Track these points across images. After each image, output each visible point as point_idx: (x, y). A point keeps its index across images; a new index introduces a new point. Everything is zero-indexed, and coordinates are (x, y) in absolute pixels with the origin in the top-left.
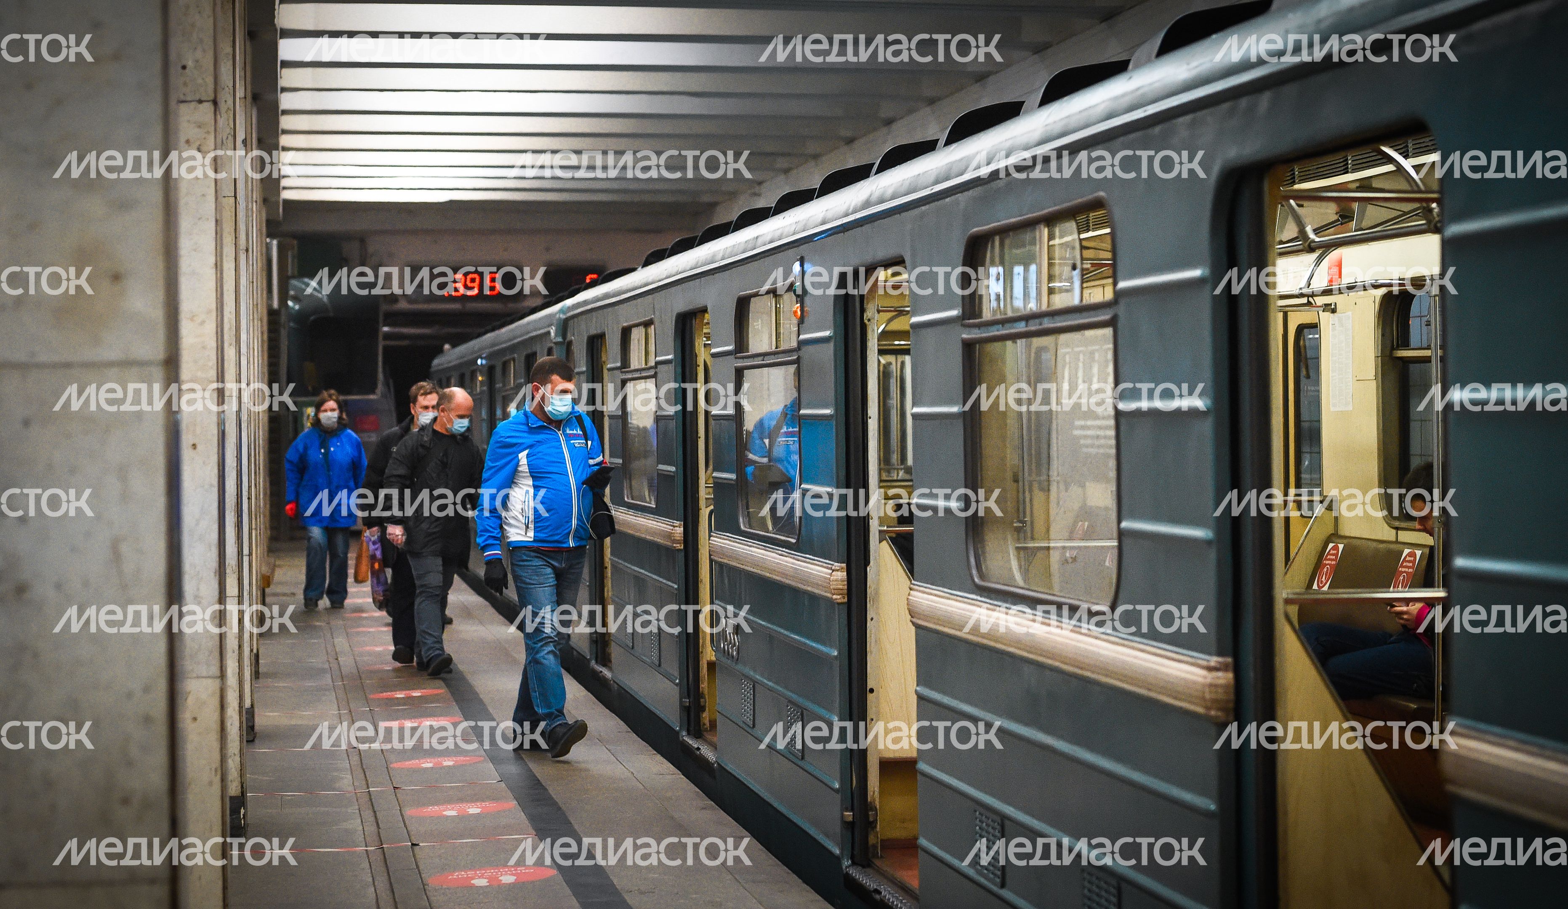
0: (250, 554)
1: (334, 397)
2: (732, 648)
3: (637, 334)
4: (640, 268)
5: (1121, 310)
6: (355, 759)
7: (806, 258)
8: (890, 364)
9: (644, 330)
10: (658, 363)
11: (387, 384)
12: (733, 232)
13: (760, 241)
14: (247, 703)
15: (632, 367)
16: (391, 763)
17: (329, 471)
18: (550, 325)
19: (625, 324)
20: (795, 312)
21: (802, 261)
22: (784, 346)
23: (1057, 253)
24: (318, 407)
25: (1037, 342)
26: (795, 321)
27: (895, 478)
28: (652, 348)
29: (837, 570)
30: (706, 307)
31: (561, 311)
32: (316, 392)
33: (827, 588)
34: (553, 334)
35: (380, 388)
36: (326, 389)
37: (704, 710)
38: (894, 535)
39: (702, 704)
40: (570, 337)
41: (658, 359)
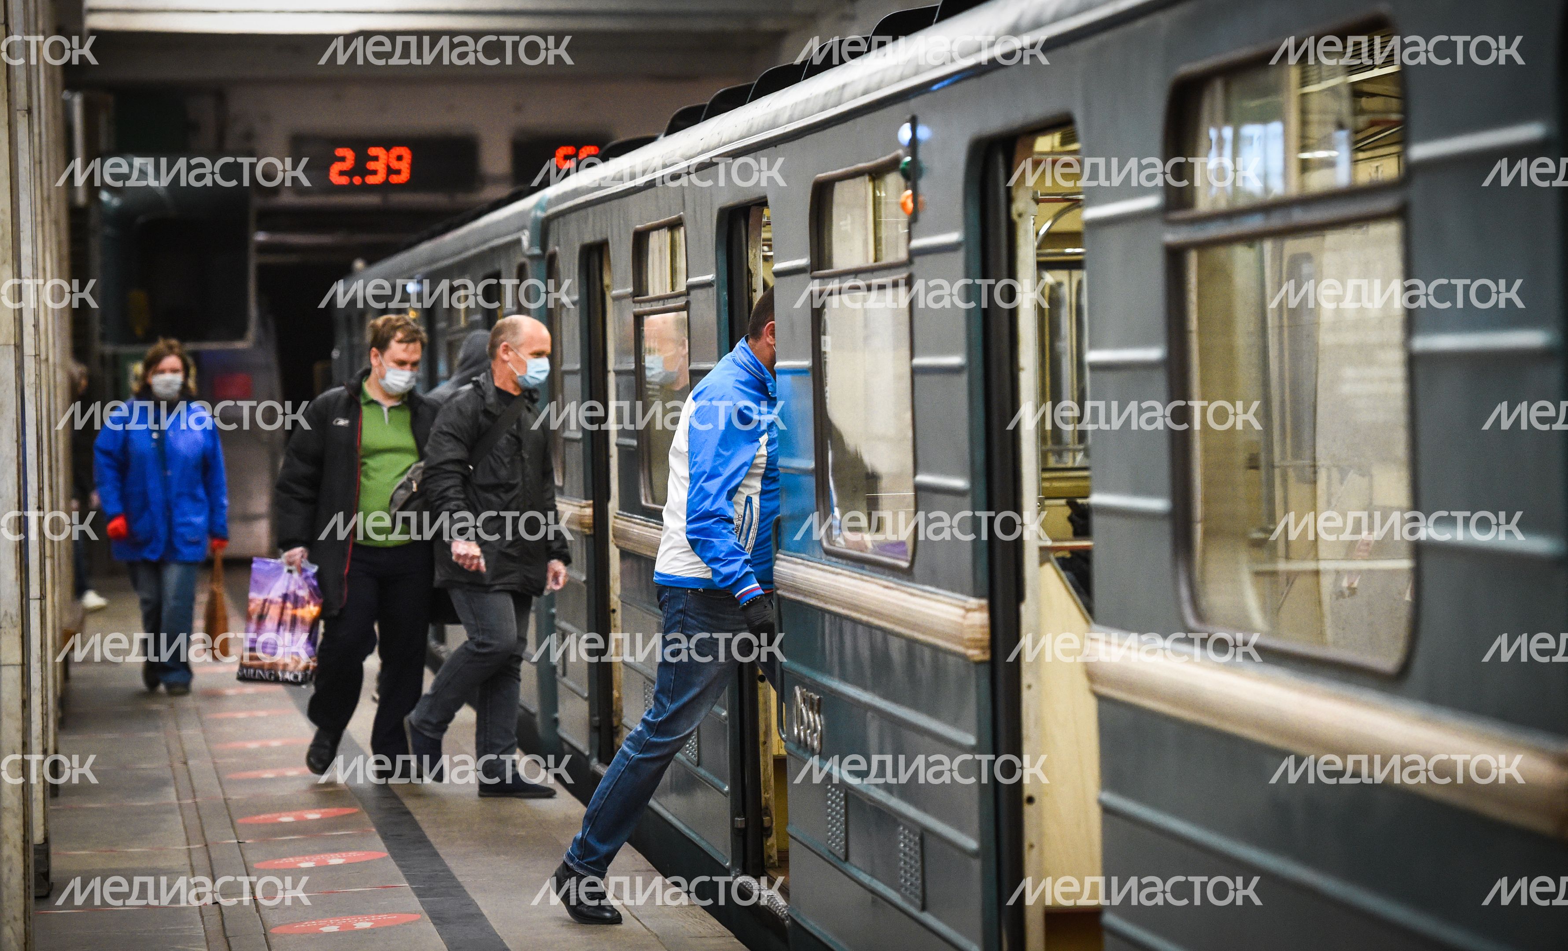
0: (42, 597)
1: (176, 350)
2: (811, 735)
3: (658, 242)
4: (661, 137)
5: (1415, 193)
6: (214, 922)
7: (920, 118)
8: (1060, 284)
9: (668, 235)
10: (690, 288)
11: (263, 323)
12: (806, 78)
13: (847, 93)
14: (38, 836)
15: (651, 295)
16: (272, 927)
17: (165, 468)
18: (521, 228)
19: (638, 226)
20: (903, 205)
21: (914, 122)
22: (888, 258)
23: (1314, 104)
24: (152, 365)
25: (1293, 246)
26: (904, 219)
27: (1070, 464)
28: (681, 264)
29: (974, 610)
30: (765, 197)
31: (538, 206)
32: (150, 339)
33: (960, 641)
34: (525, 243)
35: (253, 331)
36: (166, 336)
37: (770, 835)
38: (1068, 555)
39: (766, 824)
40: (552, 248)
41: (690, 280)
